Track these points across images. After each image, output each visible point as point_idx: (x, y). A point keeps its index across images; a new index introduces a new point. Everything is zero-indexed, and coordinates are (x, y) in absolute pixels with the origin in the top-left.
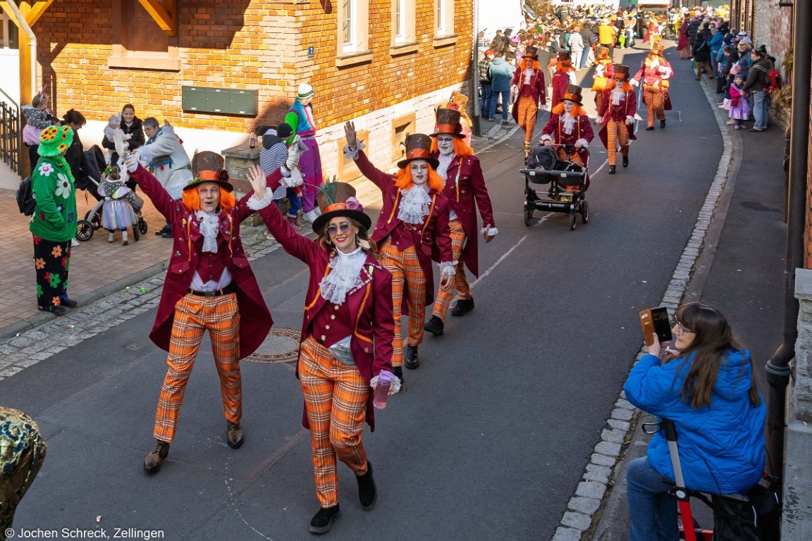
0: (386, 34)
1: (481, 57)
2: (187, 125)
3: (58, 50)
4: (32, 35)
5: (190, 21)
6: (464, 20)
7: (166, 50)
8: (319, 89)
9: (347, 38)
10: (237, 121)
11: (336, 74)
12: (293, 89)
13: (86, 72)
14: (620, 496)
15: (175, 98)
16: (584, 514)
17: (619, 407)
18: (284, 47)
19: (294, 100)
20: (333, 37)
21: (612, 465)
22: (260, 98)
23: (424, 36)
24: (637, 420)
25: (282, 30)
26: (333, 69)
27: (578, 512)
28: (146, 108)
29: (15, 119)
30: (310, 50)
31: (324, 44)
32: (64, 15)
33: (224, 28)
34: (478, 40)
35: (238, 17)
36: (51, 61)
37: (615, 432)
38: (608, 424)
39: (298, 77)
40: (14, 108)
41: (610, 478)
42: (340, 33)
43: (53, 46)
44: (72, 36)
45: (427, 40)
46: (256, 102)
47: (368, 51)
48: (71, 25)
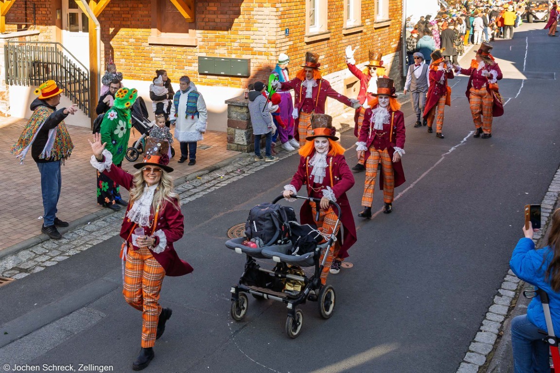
0: (340, 19)
1: (408, 35)
2: (201, 83)
3: (115, 32)
4: (97, 23)
5: (203, 12)
6: (395, 9)
7: (187, 32)
8: (293, 57)
9: (313, 22)
10: (235, 80)
11: (305, 47)
12: (274, 58)
13: (133, 47)
14: (507, 343)
15: (193, 65)
16: (480, 354)
17: (507, 281)
18: (269, 29)
19: (275, 66)
20: (302, 22)
21: (501, 321)
22: (252, 64)
23: (367, 20)
24: (520, 289)
25: (267, 18)
26: (303, 44)
27: (476, 353)
28: (174, 72)
29: (86, 79)
30: (286, 31)
31: (296, 26)
32: (119, 9)
33: (227, 16)
34: (406, 23)
35: (237, 9)
36: (110, 40)
37: (503, 298)
38: (498, 292)
39: (278, 49)
40: (86, 72)
41: (500, 330)
42: (308, 18)
43: (112, 30)
44: (124, 23)
45: (369, 23)
46: (249, 67)
47: (327, 31)
48: (123, 16)
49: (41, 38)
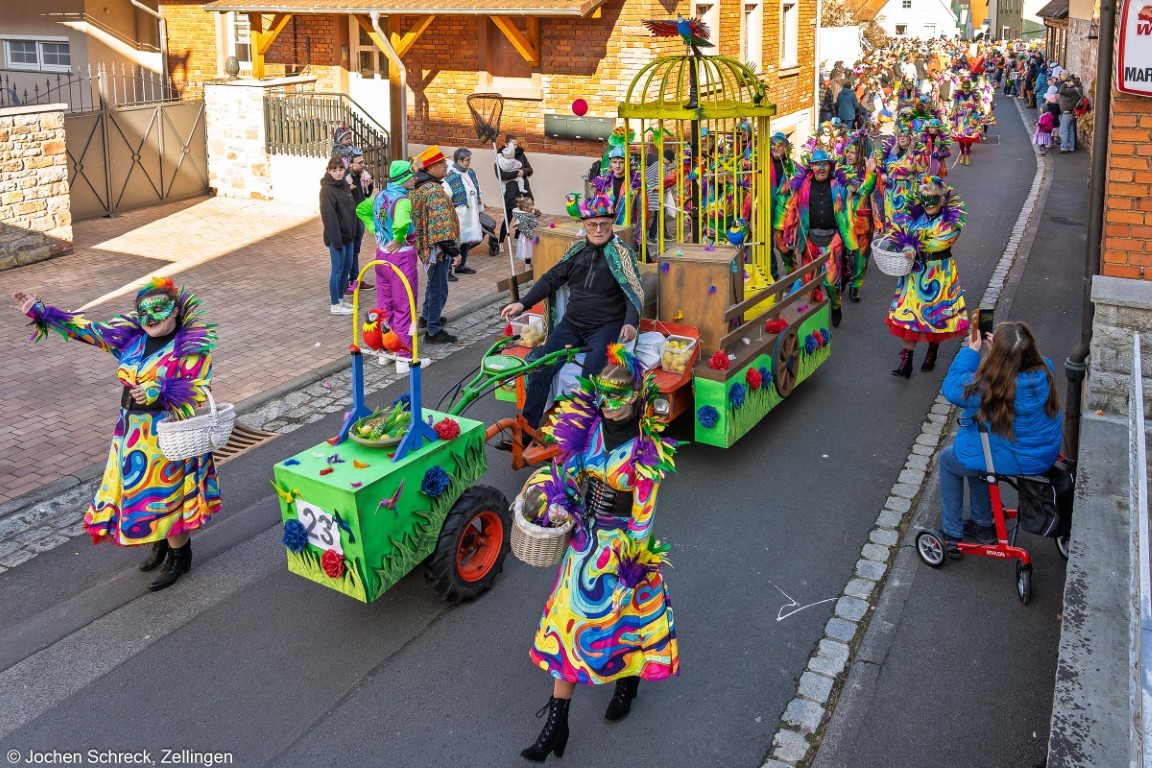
2: (548, 151)
4: (402, 66)
5: (552, 52)
6: (806, 52)
7: (530, 78)
15: (537, 125)
16: (905, 498)
21: (930, 454)
23: (770, 67)
24: (954, 413)
25: (638, 62)
27: (900, 497)
29: (386, 146)
32: (433, 47)
33: (584, 59)
36: (423, 88)
37: (934, 425)
41: (928, 466)
43: (425, 74)
45: (772, 70)
48: (439, 56)
49: (319, 87)
